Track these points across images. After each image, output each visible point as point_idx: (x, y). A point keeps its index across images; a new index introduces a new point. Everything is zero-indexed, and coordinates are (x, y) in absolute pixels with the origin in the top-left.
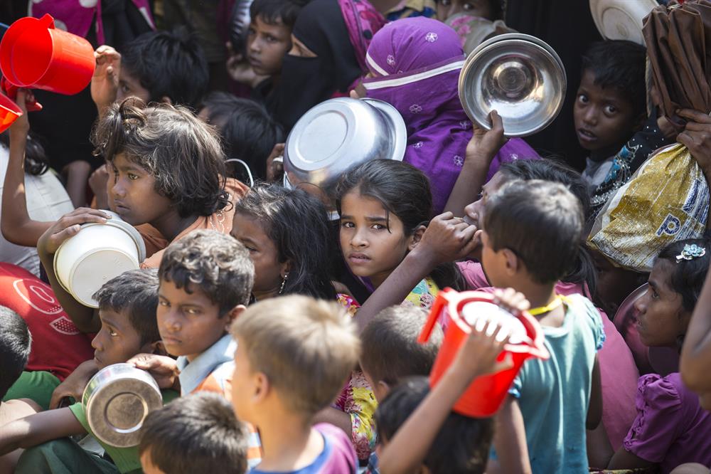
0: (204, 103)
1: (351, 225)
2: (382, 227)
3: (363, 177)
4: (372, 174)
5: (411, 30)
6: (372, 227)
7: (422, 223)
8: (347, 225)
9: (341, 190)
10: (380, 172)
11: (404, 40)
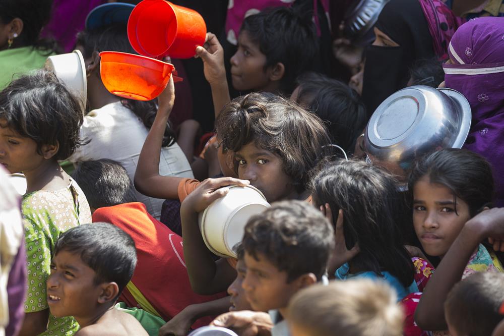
0: (299, 81)
1: (423, 208)
2: (450, 210)
3: (432, 167)
4: (440, 163)
5: (491, 28)
6: (442, 211)
7: (486, 204)
8: (419, 209)
9: (413, 176)
10: (447, 161)
11: (483, 36)
